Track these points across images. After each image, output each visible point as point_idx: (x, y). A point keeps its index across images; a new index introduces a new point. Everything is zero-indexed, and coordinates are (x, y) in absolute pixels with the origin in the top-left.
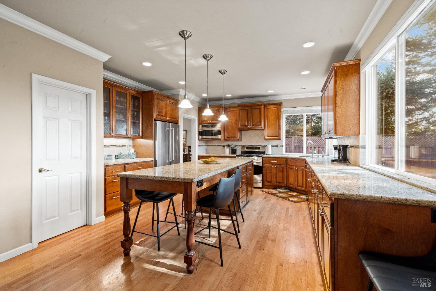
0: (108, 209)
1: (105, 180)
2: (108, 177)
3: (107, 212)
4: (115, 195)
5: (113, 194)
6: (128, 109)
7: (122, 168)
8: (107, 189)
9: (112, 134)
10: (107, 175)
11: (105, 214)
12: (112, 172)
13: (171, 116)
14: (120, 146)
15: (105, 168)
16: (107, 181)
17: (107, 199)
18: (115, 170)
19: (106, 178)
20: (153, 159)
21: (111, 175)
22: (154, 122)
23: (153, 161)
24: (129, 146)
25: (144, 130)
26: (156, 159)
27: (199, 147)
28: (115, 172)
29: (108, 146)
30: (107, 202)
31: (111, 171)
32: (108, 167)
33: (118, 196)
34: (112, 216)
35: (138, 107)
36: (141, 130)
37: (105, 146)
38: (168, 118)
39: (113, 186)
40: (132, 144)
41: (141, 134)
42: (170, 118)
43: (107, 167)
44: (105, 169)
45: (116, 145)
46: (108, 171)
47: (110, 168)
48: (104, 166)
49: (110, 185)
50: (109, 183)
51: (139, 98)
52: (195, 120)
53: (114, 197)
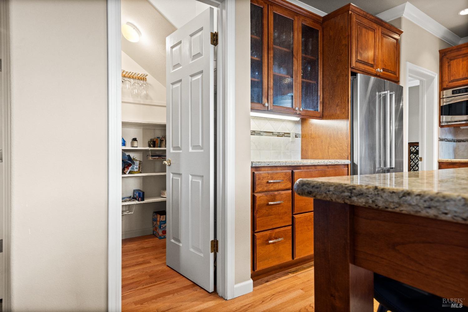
0: (260, 267)
1: (254, 198)
2: (260, 192)
3: (257, 271)
4: (274, 235)
5: (269, 232)
6: (295, 54)
7: (286, 174)
8: (258, 220)
9: (267, 105)
10: (258, 189)
11: (252, 277)
12: (268, 182)
13: (385, 66)
14: (279, 135)
15: (253, 173)
16: (258, 203)
17: (258, 242)
18: (272, 179)
19: (256, 195)
20: (348, 162)
21: (266, 189)
22: (350, 77)
23: (348, 165)
24: (296, 137)
25: (326, 100)
26: (355, 162)
27: (440, 142)
28: (274, 183)
29: (259, 133)
30: (259, 250)
31: (265, 181)
32: (260, 171)
33: (280, 239)
34: (267, 281)
35: (315, 52)
36: (320, 100)
37: (253, 133)
38: (380, 70)
39: (269, 215)
40: (300, 133)
41: (320, 109)
42: (384, 70)
43: (257, 171)
44: (253, 175)
45: (273, 132)
46: (259, 179)
47: (263, 173)
48: (252, 167)
49: (264, 211)
50: (261, 206)
51: (317, 31)
52: (432, 79)
53: (271, 240)
